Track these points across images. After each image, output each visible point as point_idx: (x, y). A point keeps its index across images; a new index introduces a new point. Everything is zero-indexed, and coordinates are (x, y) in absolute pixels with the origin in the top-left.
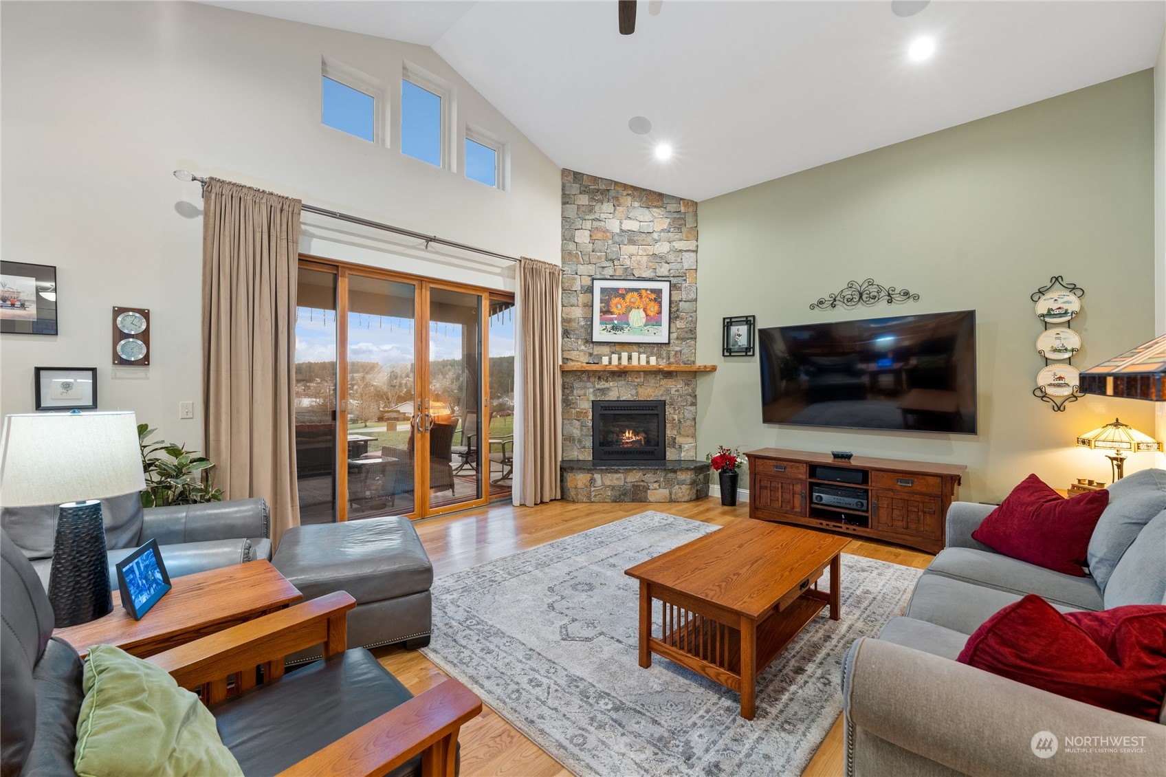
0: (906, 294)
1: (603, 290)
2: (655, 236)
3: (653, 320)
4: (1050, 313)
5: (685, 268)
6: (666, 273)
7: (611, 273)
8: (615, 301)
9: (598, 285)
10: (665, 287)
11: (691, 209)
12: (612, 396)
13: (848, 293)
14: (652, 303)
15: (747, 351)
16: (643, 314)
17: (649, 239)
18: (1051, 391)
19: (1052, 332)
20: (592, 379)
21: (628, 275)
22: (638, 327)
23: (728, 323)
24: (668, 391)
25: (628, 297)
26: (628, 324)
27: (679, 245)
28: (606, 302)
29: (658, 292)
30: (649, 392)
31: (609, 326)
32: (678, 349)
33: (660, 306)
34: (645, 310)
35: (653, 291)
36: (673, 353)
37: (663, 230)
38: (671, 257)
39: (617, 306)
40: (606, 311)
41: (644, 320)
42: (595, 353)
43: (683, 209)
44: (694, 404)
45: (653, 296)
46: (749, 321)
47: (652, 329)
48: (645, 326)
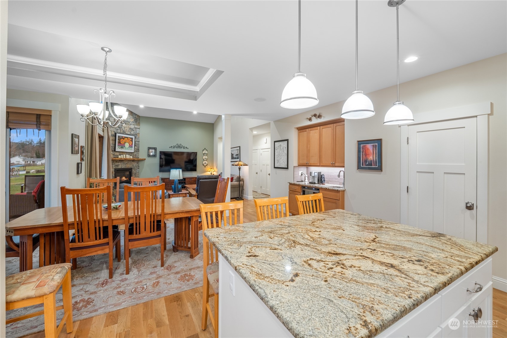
0: (186, 147)
1: (119, 136)
2: (131, 123)
3: (131, 146)
4: (204, 153)
5: (137, 132)
6: (133, 134)
7: (120, 132)
8: (122, 140)
9: (118, 135)
10: (133, 137)
11: (139, 118)
12: (120, 167)
13: (177, 146)
14: (131, 141)
15: (154, 156)
16: (128, 144)
17: (129, 124)
18: (204, 164)
19: (205, 156)
20: (114, 162)
21: (124, 133)
22: (127, 148)
23: (149, 148)
24: (133, 165)
25: (125, 139)
26: (125, 147)
27: (136, 126)
28: (119, 139)
29: (132, 138)
30: (129, 166)
31: (120, 147)
32: (135, 154)
33: (132, 142)
34: (129, 143)
35: (131, 138)
36: (134, 155)
37: (132, 122)
38: (134, 129)
39: (122, 141)
40: (119, 143)
41: (129, 146)
42: (115, 154)
43: (137, 117)
44: (139, 168)
45: (131, 140)
46: (155, 149)
47: (130, 148)
48: (129, 147)
